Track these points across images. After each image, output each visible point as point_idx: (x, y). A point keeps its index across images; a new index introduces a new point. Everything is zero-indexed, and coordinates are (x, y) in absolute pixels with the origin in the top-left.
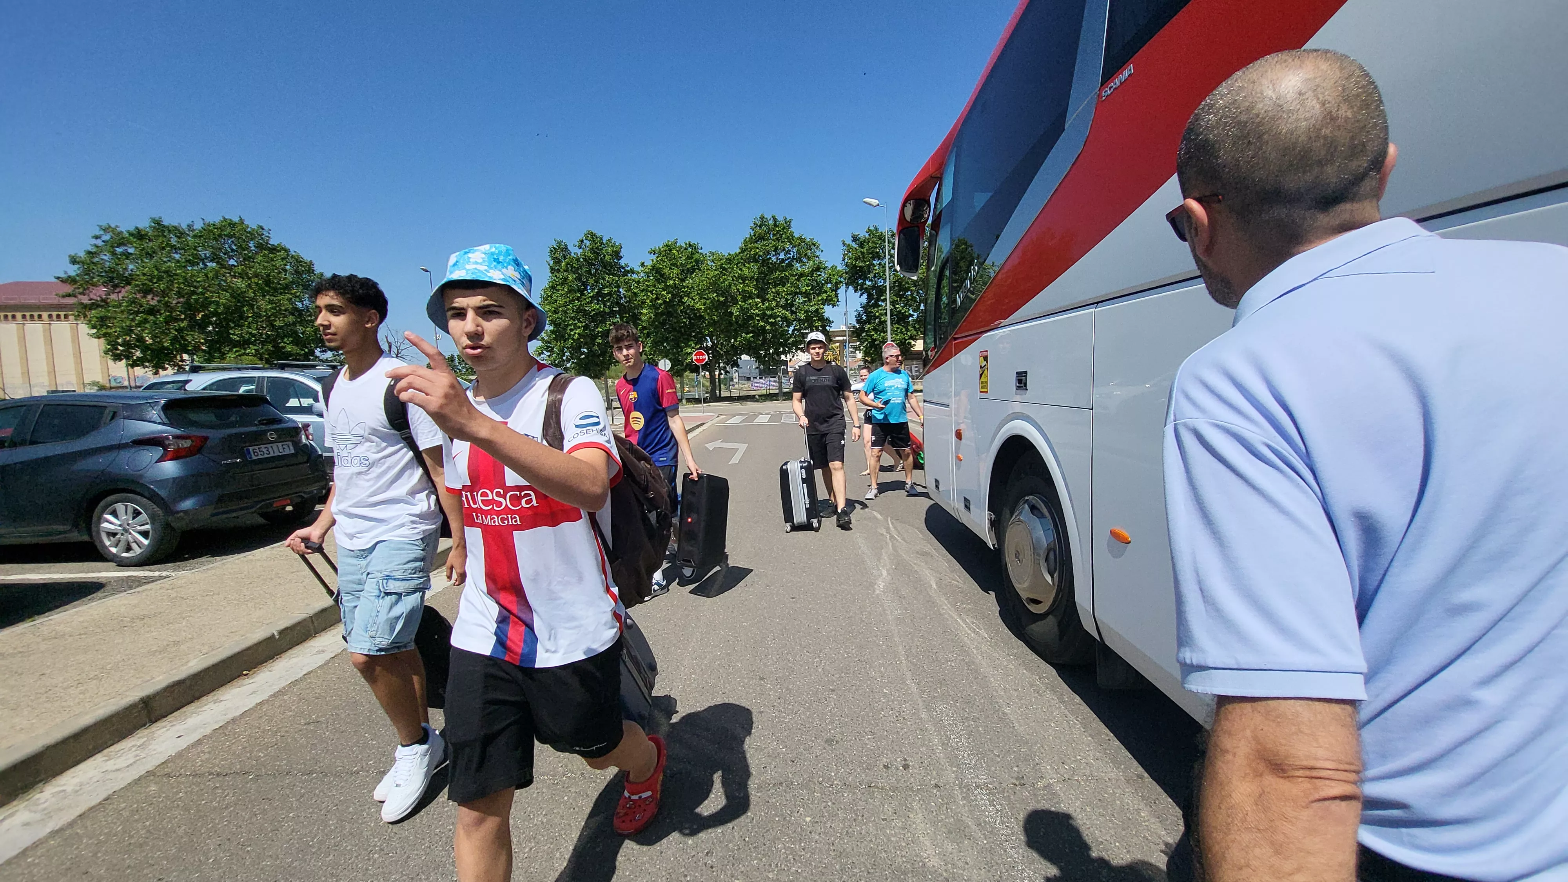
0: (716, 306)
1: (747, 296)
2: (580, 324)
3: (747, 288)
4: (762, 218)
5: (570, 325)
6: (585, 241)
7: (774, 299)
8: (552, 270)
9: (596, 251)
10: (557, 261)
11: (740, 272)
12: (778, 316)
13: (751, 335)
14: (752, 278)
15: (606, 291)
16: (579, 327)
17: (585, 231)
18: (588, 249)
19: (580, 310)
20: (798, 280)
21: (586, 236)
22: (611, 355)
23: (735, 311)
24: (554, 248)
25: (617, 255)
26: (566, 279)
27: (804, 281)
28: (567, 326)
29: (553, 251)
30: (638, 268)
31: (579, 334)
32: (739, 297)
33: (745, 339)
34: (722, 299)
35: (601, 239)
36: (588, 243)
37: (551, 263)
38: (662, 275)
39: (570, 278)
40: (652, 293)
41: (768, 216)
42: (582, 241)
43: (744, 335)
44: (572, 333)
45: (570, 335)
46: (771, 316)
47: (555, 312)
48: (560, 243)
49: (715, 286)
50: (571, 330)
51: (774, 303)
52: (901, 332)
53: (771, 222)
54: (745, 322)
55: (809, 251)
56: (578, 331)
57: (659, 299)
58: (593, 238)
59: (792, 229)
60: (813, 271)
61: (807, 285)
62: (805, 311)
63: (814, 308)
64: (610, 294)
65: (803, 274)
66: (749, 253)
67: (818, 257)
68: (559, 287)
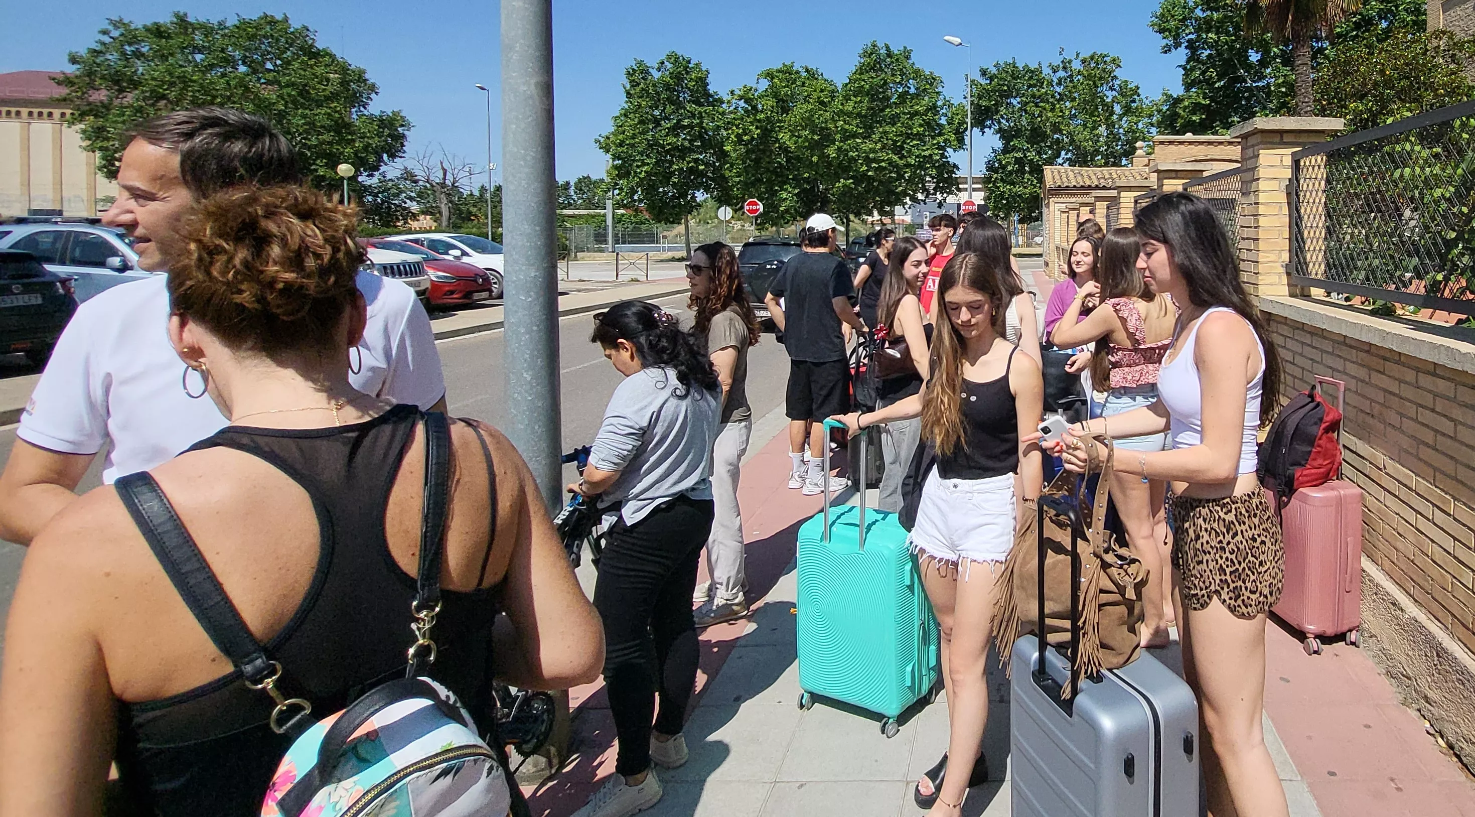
0: (814, 146)
1: (848, 136)
2: (648, 161)
3: (847, 127)
4: (873, 45)
5: (638, 161)
6: (666, 63)
7: (880, 140)
8: (629, 95)
9: (678, 78)
10: (635, 85)
11: (841, 107)
12: (883, 161)
13: (851, 181)
14: (859, 115)
15: (686, 122)
16: (648, 164)
17: (668, 51)
18: (667, 73)
19: (653, 145)
20: (910, 119)
21: (669, 57)
23: (832, 152)
24: (633, 70)
25: (702, 82)
26: (641, 106)
27: (918, 121)
28: (634, 161)
29: (631, 73)
30: (726, 98)
32: (838, 137)
34: (816, 137)
35: (689, 62)
36: (669, 66)
37: (628, 87)
38: (754, 108)
40: (737, 127)
41: (880, 44)
42: (662, 63)
43: (842, 180)
44: (638, 171)
46: (875, 160)
47: (621, 145)
48: (640, 63)
49: (808, 122)
50: (638, 167)
51: (879, 146)
52: (1032, 184)
53: (883, 51)
54: (844, 167)
55: (928, 86)
56: (645, 168)
57: (746, 134)
58: (675, 59)
59: (911, 62)
60: (928, 110)
61: (921, 126)
62: (917, 157)
63: (927, 153)
64: (691, 126)
65: (917, 113)
66: (856, 85)
67: (938, 93)
68: (632, 116)
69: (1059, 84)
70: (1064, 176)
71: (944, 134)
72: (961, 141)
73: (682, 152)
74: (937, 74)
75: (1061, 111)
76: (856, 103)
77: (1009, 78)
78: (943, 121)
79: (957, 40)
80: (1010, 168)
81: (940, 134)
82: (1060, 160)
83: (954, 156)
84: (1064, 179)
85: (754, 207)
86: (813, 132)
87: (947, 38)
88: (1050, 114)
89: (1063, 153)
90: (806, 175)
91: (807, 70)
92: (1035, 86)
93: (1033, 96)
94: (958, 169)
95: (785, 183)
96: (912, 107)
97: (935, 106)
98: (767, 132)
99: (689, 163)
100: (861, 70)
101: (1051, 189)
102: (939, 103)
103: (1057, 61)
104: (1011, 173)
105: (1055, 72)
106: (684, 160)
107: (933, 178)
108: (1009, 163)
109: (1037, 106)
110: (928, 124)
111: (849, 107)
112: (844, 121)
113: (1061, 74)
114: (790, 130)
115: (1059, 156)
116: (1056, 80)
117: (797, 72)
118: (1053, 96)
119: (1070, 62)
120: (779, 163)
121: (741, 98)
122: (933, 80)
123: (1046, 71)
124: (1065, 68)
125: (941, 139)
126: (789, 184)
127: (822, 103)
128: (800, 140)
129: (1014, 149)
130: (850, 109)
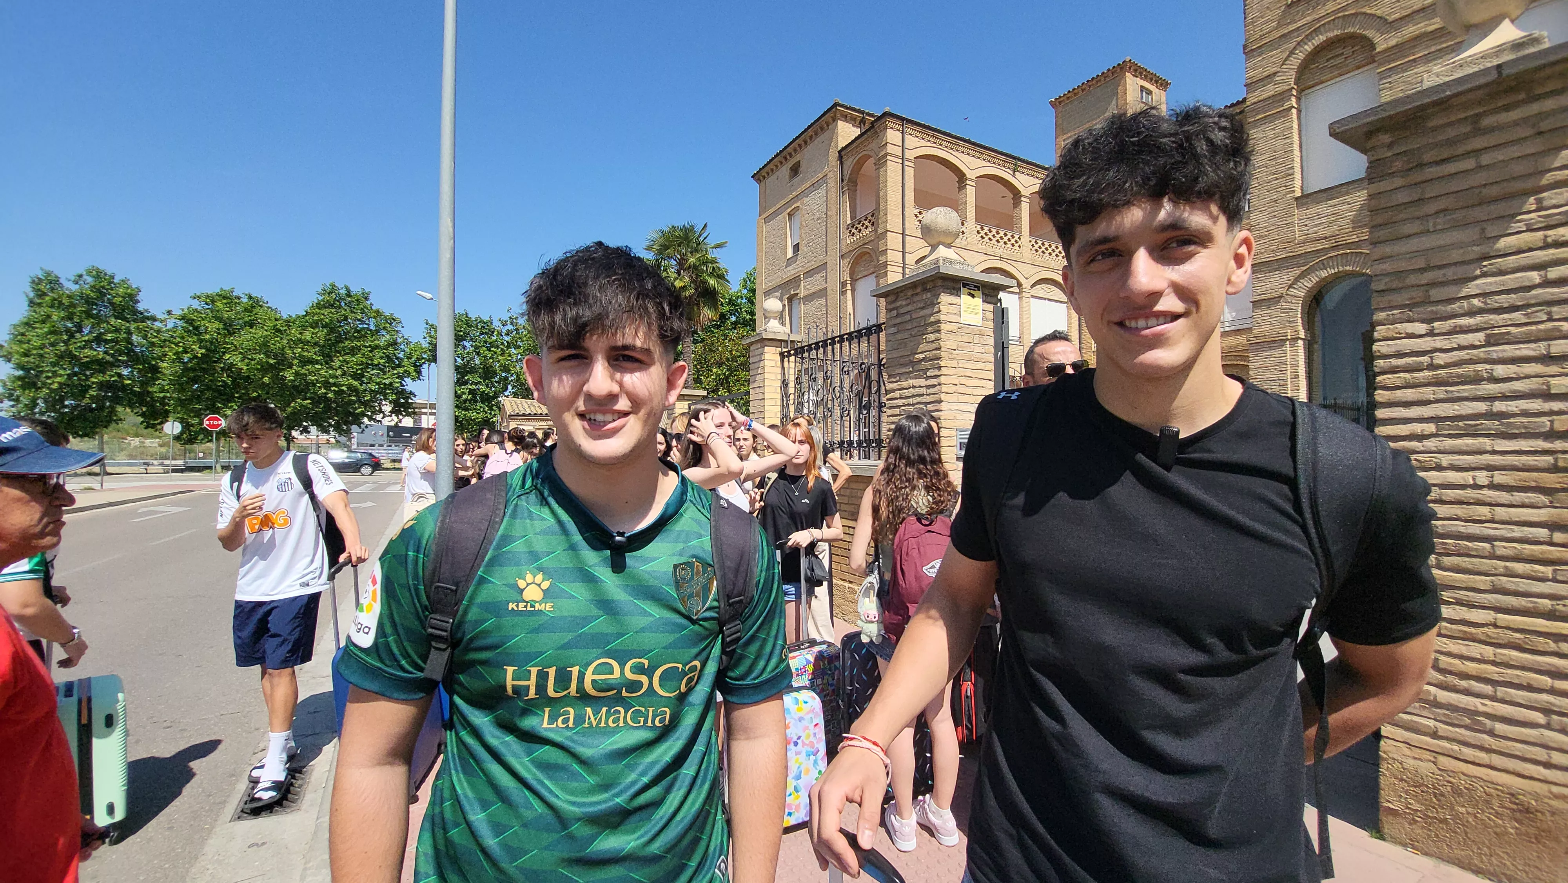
0: (266, 369)
1: (305, 362)
2: (62, 372)
3: (305, 354)
4: (333, 286)
5: (48, 371)
6: (85, 277)
7: (340, 368)
8: (32, 303)
9: (101, 292)
10: (41, 294)
11: (299, 336)
12: (343, 385)
13: (309, 401)
14: (316, 344)
15: (109, 336)
16: (61, 376)
17: (88, 265)
18: (89, 286)
19: (66, 356)
20: (371, 351)
21: (89, 272)
22: (113, 411)
23: (289, 375)
24: (39, 279)
25: (130, 299)
26: (49, 317)
27: (378, 354)
28: (42, 372)
29: (36, 283)
30: (161, 316)
31: (60, 383)
32: (295, 362)
33: (301, 405)
34: (272, 361)
35: (111, 277)
36: (90, 280)
37: (32, 295)
38: (196, 328)
39: (55, 318)
40: (177, 345)
41: (340, 285)
42: (81, 276)
44: (49, 381)
45: (44, 384)
46: (334, 384)
47: (26, 355)
48: (49, 274)
49: (264, 347)
50: (48, 378)
51: (339, 372)
53: (343, 292)
54: (301, 388)
55: (388, 325)
56: (58, 379)
57: (186, 353)
58: (98, 275)
59: (369, 302)
60: (389, 345)
61: (381, 358)
62: (377, 384)
63: (387, 381)
64: (116, 341)
65: (377, 347)
66: (315, 318)
67: (397, 332)
68: (37, 325)
69: (507, 334)
70: (520, 406)
71: (404, 366)
72: (419, 372)
73: (101, 366)
74: (396, 316)
75: (510, 356)
76: (313, 333)
77: (465, 326)
78: (401, 355)
79: (429, 296)
80: (464, 397)
81: (399, 366)
82: (506, 393)
83: (410, 385)
84: (521, 409)
85: (216, 423)
86: (268, 356)
87: (419, 292)
88: (500, 358)
89: (510, 387)
90: (255, 394)
91: (250, 297)
92: (487, 334)
93: (485, 342)
94: (415, 396)
95: (229, 401)
96: (372, 341)
97: (395, 343)
98: (213, 352)
99: (112, 376)
100: (319, 306)
101: (510, 415)
102: (399, 340)
103: (506, 317)
104: (465, 401)
105: (504, 325)
106: (104, 373)
107: (390, 402)
108: (464, 393)
109: (489, 350)
110: (388, 358)
111: (308, 336)
112: (302, 349)
113: (510, 327)
114: (241, 353)
115: (506, 390)
116: (504, 331)
117: (238, 298)
118: (502, 344)
119: (517, 318)
120: (223, 381)
121: (183, 318)
122: (392, 320)
123: (496, 324)
124: (512, 323)
125: (401, 370)
126: (235, 402)
127: (278, 331)
128: (253, 362)
129: (466, 383)
130: (309, 338)
